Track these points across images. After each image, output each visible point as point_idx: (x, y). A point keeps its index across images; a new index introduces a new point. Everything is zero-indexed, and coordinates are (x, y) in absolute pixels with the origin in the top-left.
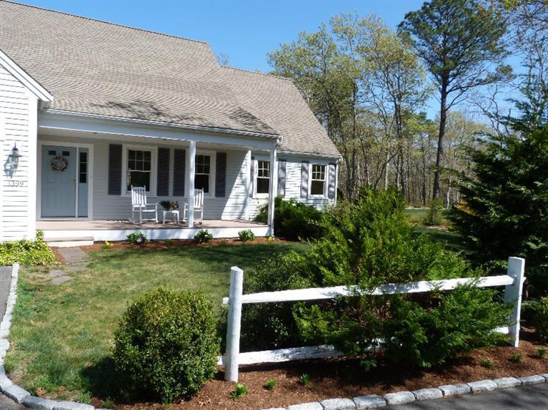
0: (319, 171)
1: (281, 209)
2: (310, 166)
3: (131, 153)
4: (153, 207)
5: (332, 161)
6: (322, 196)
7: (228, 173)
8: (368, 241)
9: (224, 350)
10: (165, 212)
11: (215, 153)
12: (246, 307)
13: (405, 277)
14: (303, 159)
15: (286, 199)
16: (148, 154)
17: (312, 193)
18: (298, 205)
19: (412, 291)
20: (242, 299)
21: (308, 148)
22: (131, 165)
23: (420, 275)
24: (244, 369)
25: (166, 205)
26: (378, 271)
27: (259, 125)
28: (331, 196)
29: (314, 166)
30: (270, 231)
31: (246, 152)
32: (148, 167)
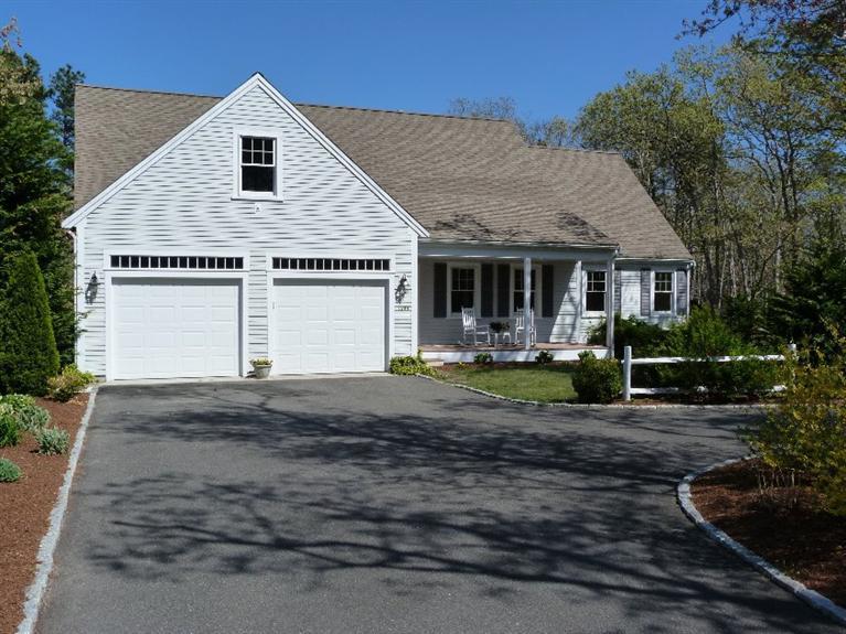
0: (663, 280)
1: (622, 329)
2: (653, 274)
3: (455, 271)
4: (485, 329)
5: (681, 267)
6: (669, 312)
7: (556, 287)
8: (695, 335)
9: (624, 384)
10: (496, 335)
11: (540, 266)
12: (633, 366)
13: (714, 354)
14: (643, 266)
15: (625, 317)
16: (471, 272)
17: (656, 309)
18: (639, 324)
19: (721, 360)
20: (632, 361)
21: (649, 251)
22: (455, 285)
23: (724, 353)
24: (632, 396)
25: (497, 327)
26: (700, 349)
27: (592, 234)
28: (682, 311)
29: (657, 275)
30: (609, 353)
31: (575, 263)
32: (472, 286)
